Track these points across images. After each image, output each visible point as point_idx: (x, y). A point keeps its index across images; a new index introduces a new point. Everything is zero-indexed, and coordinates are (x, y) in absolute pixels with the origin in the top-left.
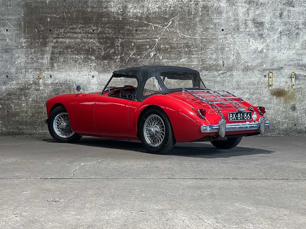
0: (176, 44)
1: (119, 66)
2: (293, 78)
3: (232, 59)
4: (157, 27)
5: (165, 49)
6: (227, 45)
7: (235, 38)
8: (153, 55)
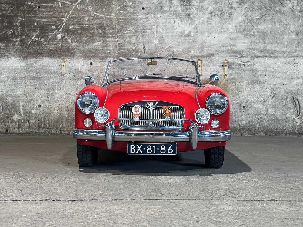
0: (88, 25)
1: (19, 50)
2: (225, 67)
3: (155, 44)
4: (65, 3)
5: (75, 31)
6: (148, 26)
7: (158, 18)
8: (61, 37)
